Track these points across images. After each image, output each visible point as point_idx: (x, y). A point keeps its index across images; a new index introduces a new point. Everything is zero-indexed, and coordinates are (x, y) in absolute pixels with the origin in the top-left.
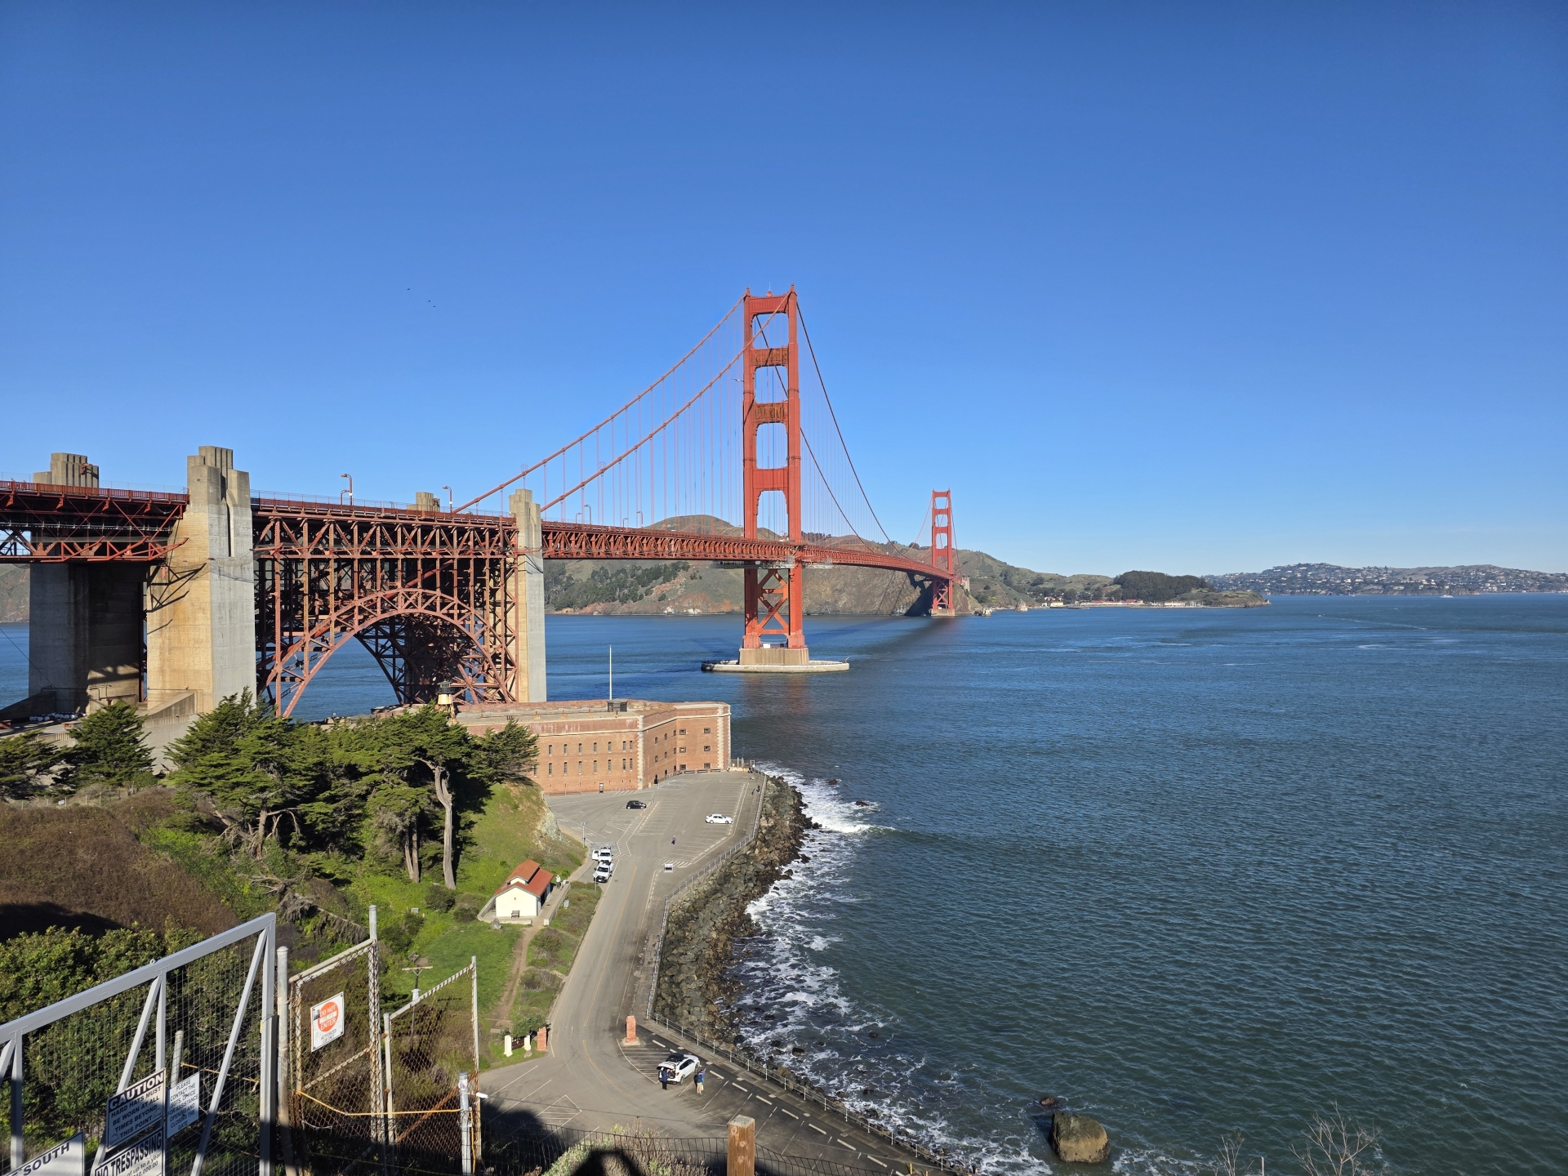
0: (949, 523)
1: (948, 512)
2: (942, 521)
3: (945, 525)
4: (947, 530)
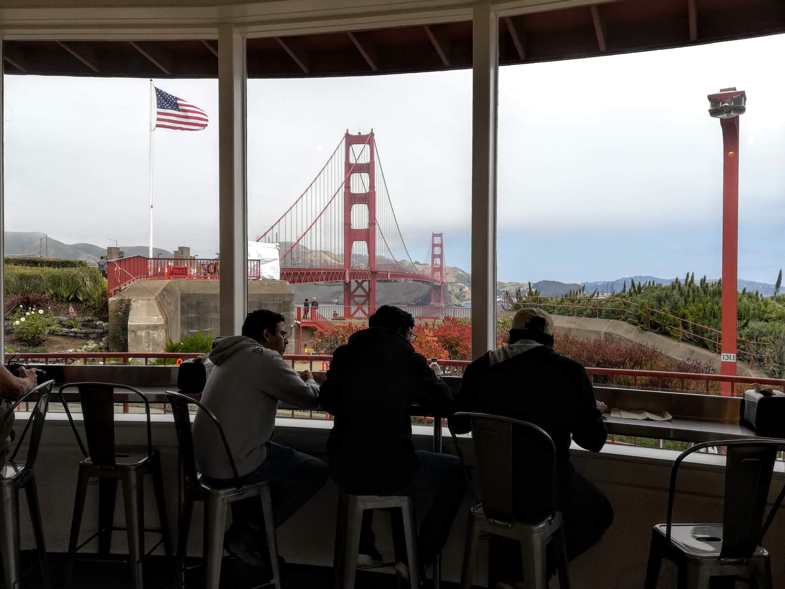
0: (442, 252)
1: (441, 245)
2: (437, 251)
3: (439, 253)
4: (441, 256)
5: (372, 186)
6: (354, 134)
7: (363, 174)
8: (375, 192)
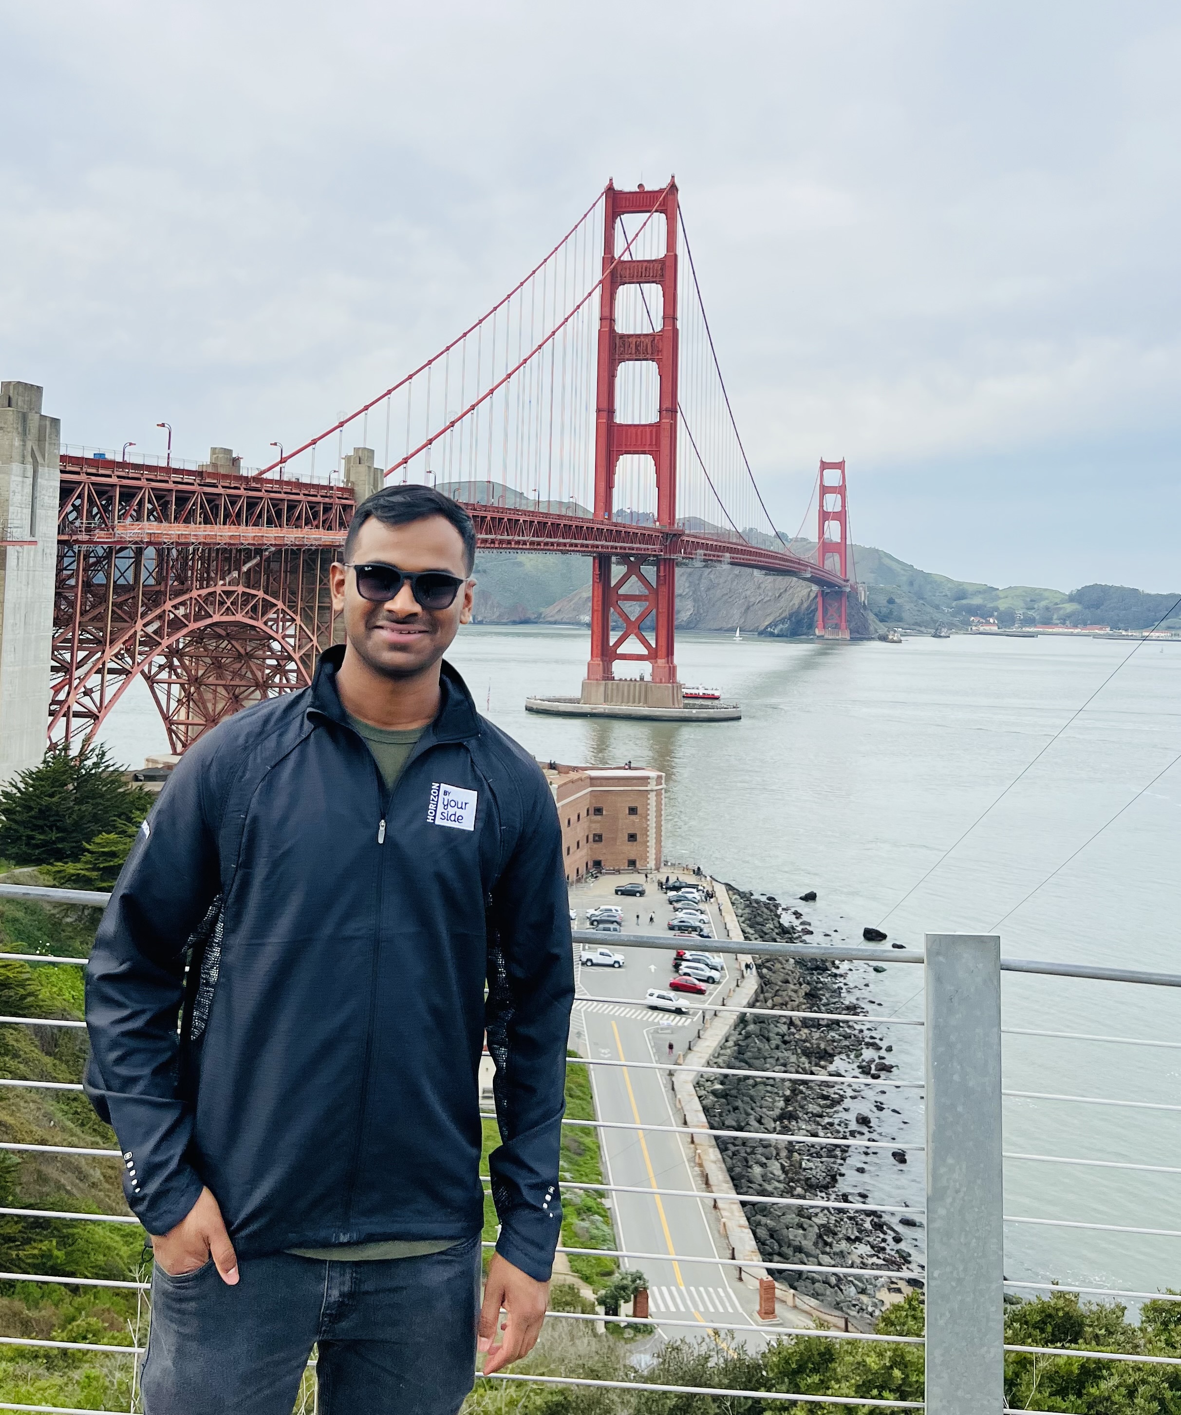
0: (843, 506)
1: (841, 490)
4: (841, 516)
5: (670, 315)
6: (627, 189)
7: (645, 286)
8: (677, 330)
